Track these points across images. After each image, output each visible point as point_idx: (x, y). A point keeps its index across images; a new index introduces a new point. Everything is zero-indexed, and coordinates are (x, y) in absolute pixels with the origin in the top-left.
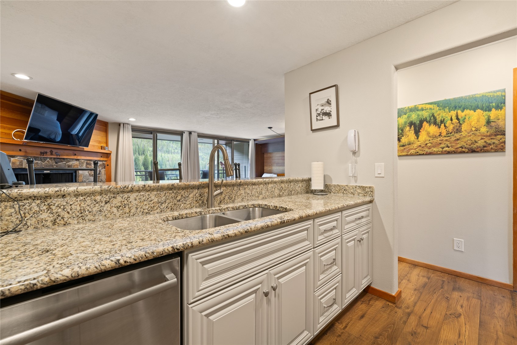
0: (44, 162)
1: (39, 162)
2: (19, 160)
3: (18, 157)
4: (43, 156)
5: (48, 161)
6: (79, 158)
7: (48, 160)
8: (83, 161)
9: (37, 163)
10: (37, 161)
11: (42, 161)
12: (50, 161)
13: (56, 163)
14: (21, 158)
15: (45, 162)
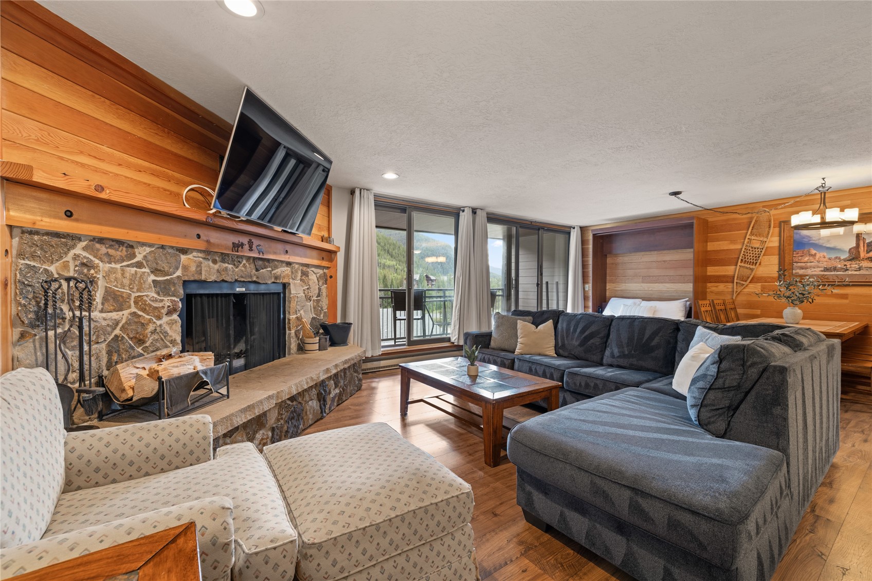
0: (237, 268)
1: (230, 266)
2: (195, 261)
3: (195, 254)
4: (237, 253)
5: (244, 264)
6: (292, 259)
7: (244, 262)
8: (297, 266)
9: (226, 268)
10: (227, 265)
11: (234, 265)
12: (247, 264)
13: (257, 270)
14: (200, 255)
15: (240, 268)
